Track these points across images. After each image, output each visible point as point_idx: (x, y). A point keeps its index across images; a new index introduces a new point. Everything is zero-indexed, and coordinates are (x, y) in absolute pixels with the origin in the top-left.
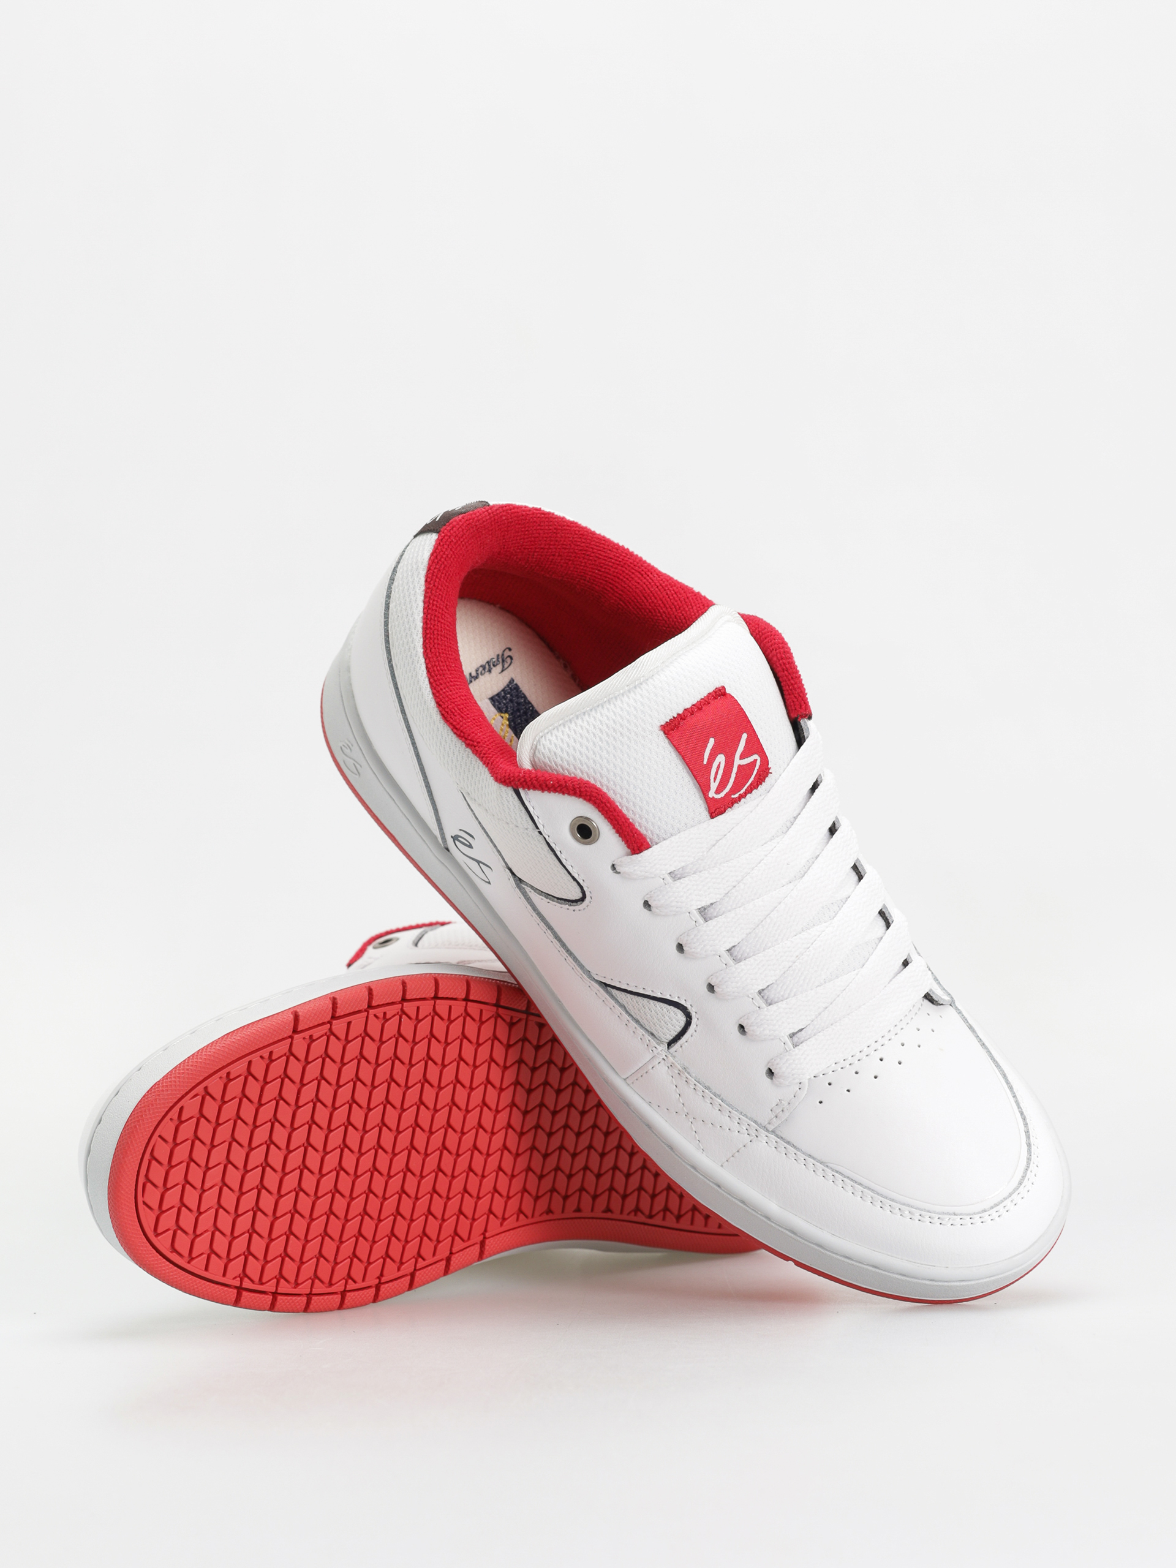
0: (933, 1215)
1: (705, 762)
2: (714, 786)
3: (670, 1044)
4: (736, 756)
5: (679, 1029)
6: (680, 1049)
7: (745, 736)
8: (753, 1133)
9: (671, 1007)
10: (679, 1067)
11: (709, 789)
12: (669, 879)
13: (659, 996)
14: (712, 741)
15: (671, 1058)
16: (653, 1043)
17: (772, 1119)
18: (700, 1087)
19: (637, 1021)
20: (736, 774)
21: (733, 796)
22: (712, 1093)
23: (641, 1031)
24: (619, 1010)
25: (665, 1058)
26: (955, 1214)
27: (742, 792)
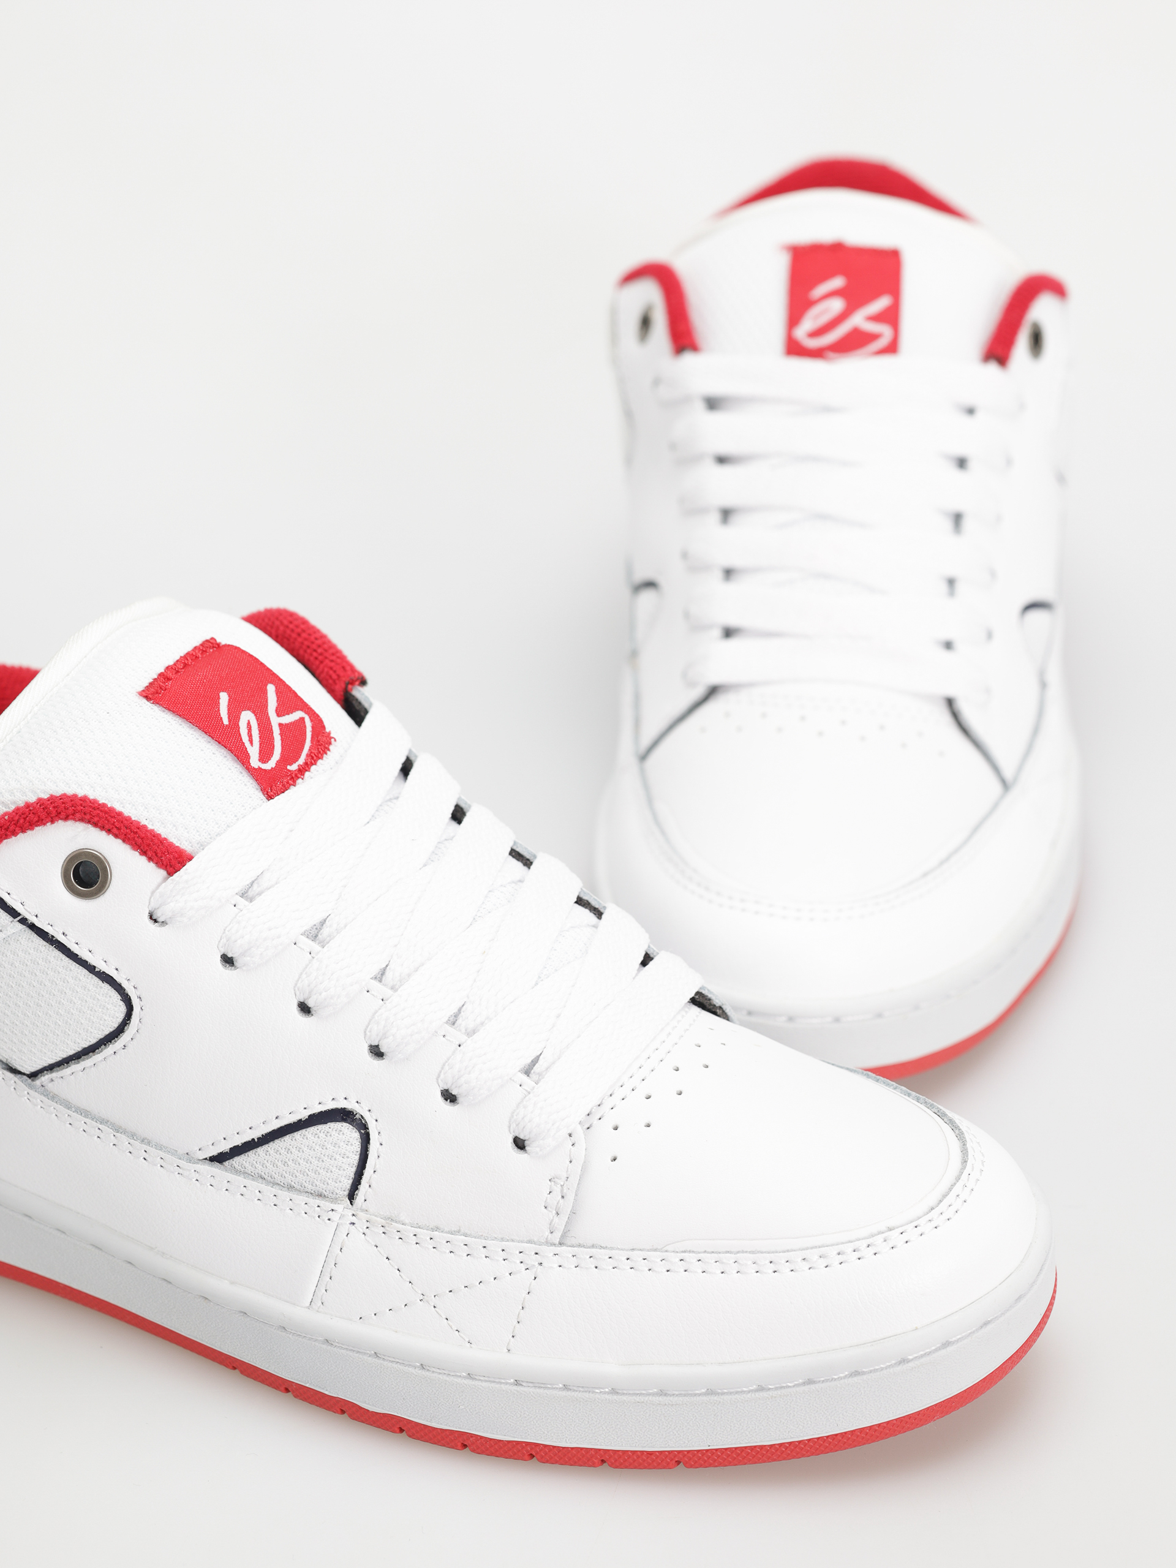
0: (857, 1244)
1: (226, 721)
2: (254, 751)
3: (351, 1197)
4: (270, 714)
5: (355, 1159)
6: (370, 1190)
7: (271, 689)
8: (533, 1260)
9: (329, 1124)
10: (379, 1219)
11: (248, 756)
12: (242, 902)
13: (304, 1115)
14: (224, 698)
15: (361, 1214)
16: (326, 1205)
17: (552, 1220)
18: (424, 1234)
19: (290, 1188)
20: (281, 734)
21: (289, 767)
22: (446, 1233)
23: (301, 1199)
24: (254, 1185)
25: (354, 1219)
26: (890, 1229)
27: (301, 761)
